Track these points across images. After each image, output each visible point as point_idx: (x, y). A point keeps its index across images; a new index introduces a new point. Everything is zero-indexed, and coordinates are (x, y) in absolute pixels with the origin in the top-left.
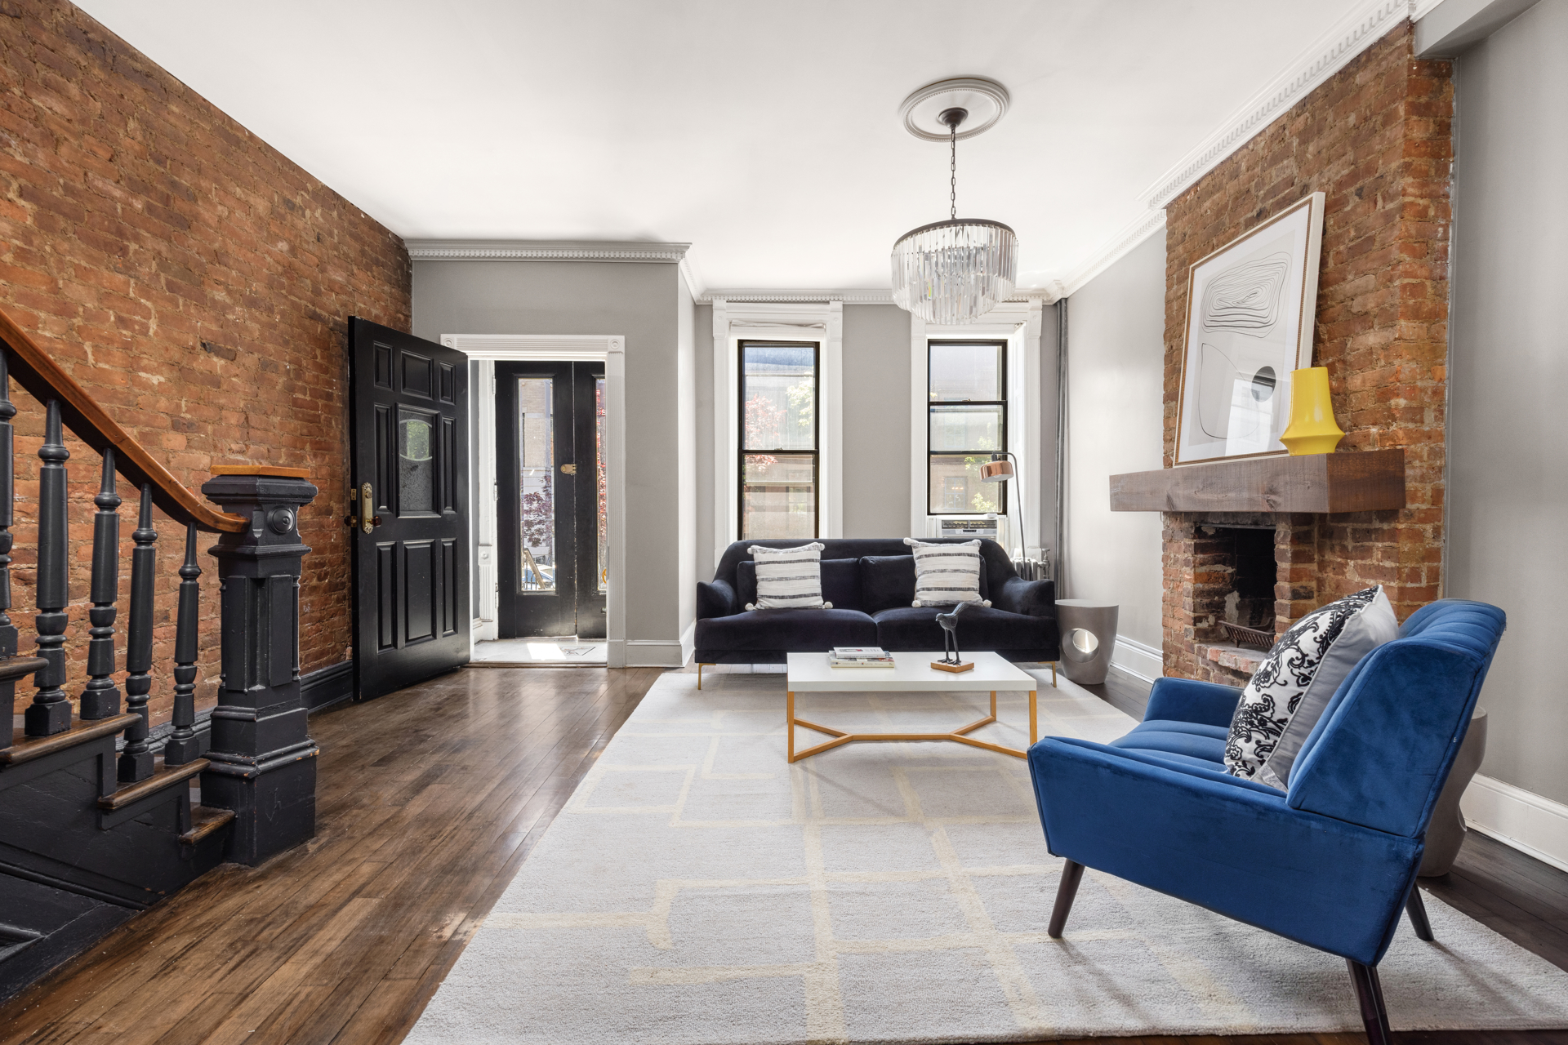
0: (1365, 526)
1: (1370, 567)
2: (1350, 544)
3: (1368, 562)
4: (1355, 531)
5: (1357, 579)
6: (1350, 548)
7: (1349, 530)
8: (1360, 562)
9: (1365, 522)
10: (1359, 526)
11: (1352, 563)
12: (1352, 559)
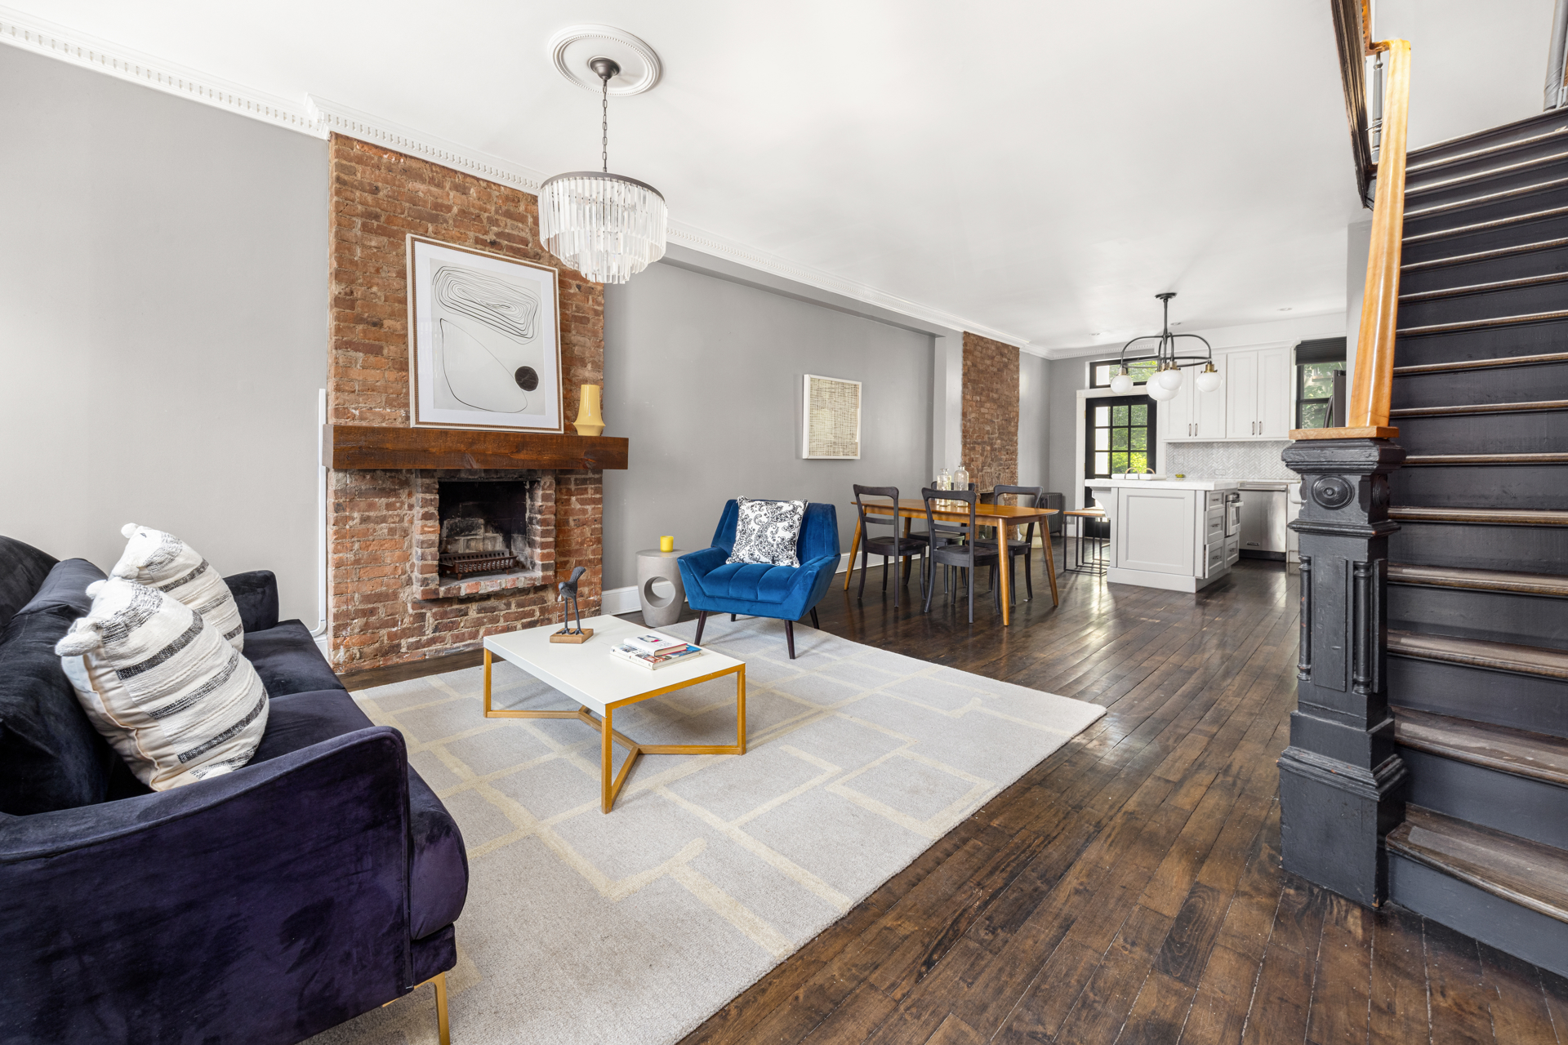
0: (583, 476)
1: (586, 499)
2: (573, 487)
3: (585, 496)
4: (576, 480)
5: (578, 506)
6: (573, 490)
7: (573, 480)
8: (579, 497)
9: (583, 474)
10: (578, 476)
11: (573, 498)
12: (573, 496)
